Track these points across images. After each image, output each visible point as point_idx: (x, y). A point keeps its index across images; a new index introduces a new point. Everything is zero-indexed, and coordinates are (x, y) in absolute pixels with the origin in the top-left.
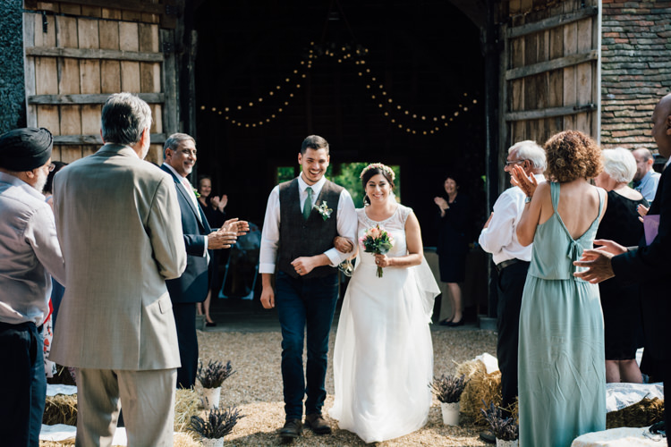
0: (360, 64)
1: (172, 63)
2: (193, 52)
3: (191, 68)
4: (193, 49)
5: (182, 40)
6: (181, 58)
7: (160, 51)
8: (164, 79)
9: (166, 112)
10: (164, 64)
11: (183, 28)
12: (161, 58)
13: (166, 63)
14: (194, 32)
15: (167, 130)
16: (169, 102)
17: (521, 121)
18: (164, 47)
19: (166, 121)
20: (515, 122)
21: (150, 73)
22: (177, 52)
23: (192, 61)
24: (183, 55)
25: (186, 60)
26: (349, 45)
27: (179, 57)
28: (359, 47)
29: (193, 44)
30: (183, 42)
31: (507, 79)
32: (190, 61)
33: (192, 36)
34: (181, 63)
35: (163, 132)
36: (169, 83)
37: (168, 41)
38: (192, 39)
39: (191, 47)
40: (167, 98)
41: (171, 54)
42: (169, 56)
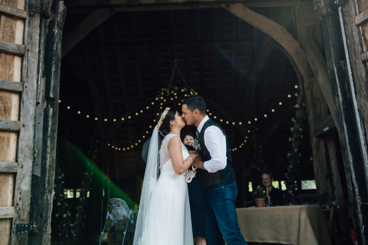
1: (37, 22)
2: (59, 18)
3: (56, 31)
4: (60, 16)
6: (48, 23)
7: (25, 9)
8: (26, 33)
9: (25, 63)
10: (27, 21)
12: (25, 15)
14: (61, 2)
15: (25, 79)
16: (30, 54)
18: (30, 7)
19: (25, 72)
21: (12, 27)
22: (44, 16)
23: (58, 25)
24: (50, 21)
25: (51, 26)
26: (186, 87)
27: (45, 22)
28: (192, 90)
29: (59, 11)
30: (51, 10)
31: (357, 23)
32: (56, 26)
33: (59, 6)
34: (47, 28)
35: (21, 81)
36: (31, 38)
37: (34, 3)
38: (59, 8)
39: (58, 14)
40: (28, 50)
41: (36, 15)
42: (34, 16)
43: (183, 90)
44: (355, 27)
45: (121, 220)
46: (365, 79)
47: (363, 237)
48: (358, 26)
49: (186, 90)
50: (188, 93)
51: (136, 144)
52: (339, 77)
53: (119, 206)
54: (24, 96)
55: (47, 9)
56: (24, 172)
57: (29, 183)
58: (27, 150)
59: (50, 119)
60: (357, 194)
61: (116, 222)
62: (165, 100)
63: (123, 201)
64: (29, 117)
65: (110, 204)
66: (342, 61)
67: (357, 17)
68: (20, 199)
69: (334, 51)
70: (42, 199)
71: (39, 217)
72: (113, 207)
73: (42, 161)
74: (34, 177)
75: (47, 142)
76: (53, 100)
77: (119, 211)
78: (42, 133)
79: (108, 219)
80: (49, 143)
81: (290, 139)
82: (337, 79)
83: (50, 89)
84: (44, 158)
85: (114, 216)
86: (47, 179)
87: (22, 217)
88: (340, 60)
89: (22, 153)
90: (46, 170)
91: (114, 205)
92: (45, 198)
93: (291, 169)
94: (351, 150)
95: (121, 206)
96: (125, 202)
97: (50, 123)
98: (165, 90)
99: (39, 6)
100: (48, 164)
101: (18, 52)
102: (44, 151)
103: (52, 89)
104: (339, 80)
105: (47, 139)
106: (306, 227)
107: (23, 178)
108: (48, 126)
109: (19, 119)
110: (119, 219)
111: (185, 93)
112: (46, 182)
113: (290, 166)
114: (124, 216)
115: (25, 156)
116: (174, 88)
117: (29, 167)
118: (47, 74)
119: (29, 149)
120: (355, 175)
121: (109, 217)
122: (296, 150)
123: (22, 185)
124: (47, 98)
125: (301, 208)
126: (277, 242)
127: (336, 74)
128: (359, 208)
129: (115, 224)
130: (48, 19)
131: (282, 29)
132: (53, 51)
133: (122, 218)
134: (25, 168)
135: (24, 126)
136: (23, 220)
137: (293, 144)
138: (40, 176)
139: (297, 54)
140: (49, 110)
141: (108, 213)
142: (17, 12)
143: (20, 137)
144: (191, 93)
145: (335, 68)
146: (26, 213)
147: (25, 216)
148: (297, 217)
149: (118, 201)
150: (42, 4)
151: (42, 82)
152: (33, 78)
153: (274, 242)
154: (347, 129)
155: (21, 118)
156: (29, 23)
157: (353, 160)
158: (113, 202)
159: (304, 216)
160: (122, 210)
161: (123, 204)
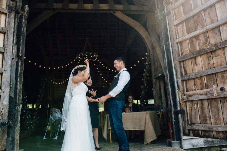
0: (95, 61)
1: (13, 15)
2: (25, 14)
3: (23, 21)
5: (20, 9)
6: (19, 17)
7: (7, 8)
8: (7, 21)
9: (6, 37)
10: (7, 15)
11: (21, 4)
12: (6, 11)
13: (9, 14)
14: (26, 6)
15: (6, 46)
16: (9, 33)
17: (185, 40)
18: (9, 7)
19: (6, 42)
20: (181, 43)
22: (17, 13)
23: (24, 18)
24: (20, 15)
25: (21, 18)
26: (92, 52)
27: (18, 16)
28: (95, 54)
29: (25, 10)
30: (21, 10)
31: (175, 25)
32: (23, 18)
33: (25, 8)
34: (19, 19)
35: (4, 47)
36: (9, 24)
37: (12, 5)
38: (25, 9)
39: (24, 12)
40: (8, 30)
41: (12, 12)
42: (11, 12)
43: (90, 54)
44: (173, 27)
45: (57, 120)
46: (177, 52)
47: (174, 125)
48: (175, 26)
49: (92, 54)
50: (93, 55)
51: (66, 81)
52: (166, 50)
53: (56, 112)
54: (5, 54)
55: (18, 9)
56: (5, 95)
57: (8, 100)
58: (7, 83)
59: (19, 67)
60: (172, 106)
61: (55, 120)
62: (81, 59)
63: (58, 110)
64: (8, 66)
65: (52, 112)
66: (167, 43)
67: (174, 22)
68: (3, 109)
69: (164, 37)
70: (15, 109)
71: (13, 118)
72: (53, 113)
73: (15, 89)
74: (10, 98)
75: (18, 79)
76: (21, 57)
77: (56, 115)
78: (15, 74)
79: (51, 119)
80: (19, 79)
81: (143, 80)
82: (165, 51)
83: (19, 51)
84: (16, 88)
85: (54, 118)
86: (17, 98)
87: (4, 118)
88: (167, 41)
89: (4, 85)
90: (17, 94)
91: (53, 112)
92: (17, 108)
93: (143, 94)
94: (170, 85)
95: (57, 113)
96: (59, 111)
97: (19, 69)
98: (81, 53)
99: (14, 7)
100: (18, 91)
101: (2, 31)
102: (16, 84)
103: (20, 51)
104: (166, 51)
105: (18, 78)
106: (148, 122)
107: (5, 98)
108: (18, 71)
109: (2, 67)
110: (57, 119)
111: (91, 55)
112: (17, 100)
113: (142, 93)
114: (59, 118)
115: (5, 86)
116: (86, 53)
117: (8, 92)
118: (18, 43)
119: (8, 83)
120: (172, 97)
121: (51, 118)
122: (145, 85)
123: (4, 101)
124: (18, 56)
125: (147, 113)
126: (134, 129)
127: (165, 48)
128: (173, 112)
129: (54, 121)
130: (19, 14)
131: (140, 25)
132: (22, 31)
133: (58, 119)
134: (5, 93)
135: (5, 70)
136: (4, 120)
137: (144, 82)
138: (14, 97)
139: (147, 38)
140: (19, 63)
141: (50, 116)
142: (2, 10)
143: (3, 77)
144: (95, 55)
145: (164, 45)
146: (6, 116)
147: (6, 118)
148: (145, 117)
149: (56, 110)
150: (16, 6)
151: (15, 47)
152: (10, 45)
153: (133, 129)
154: (169, 75)
155: (4, 66)
156: (9, 16)
157: (171, 90)
158: (53, 110)
159: (148, 116)
160: (58, 115)
161: (58, 112)
